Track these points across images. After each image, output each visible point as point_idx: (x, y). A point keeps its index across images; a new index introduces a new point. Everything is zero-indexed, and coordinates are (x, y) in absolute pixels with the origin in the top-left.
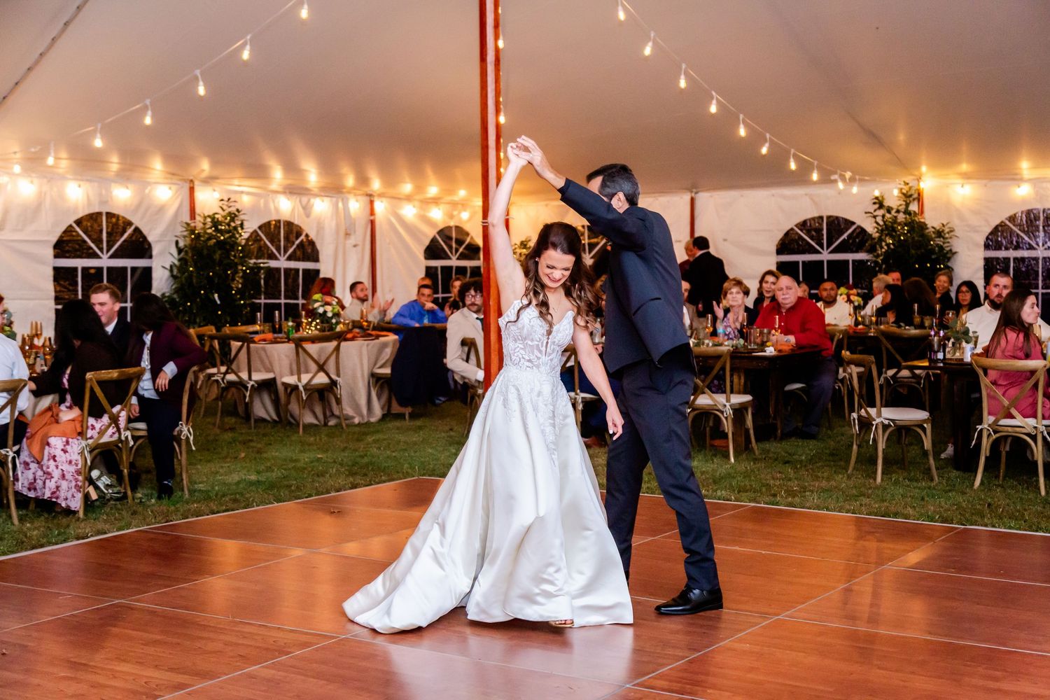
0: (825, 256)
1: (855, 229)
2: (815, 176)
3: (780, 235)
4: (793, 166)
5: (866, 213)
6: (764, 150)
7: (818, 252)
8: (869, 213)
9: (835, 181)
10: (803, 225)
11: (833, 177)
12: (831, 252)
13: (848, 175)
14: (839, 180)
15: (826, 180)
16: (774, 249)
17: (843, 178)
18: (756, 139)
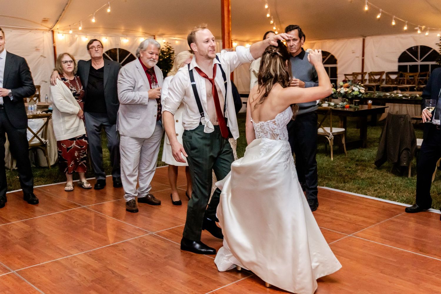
0: (419, 63)
1: (432, 51)
2: (405, 28)
3: (400, 54)
4: (394, 23)
5: (436, 44)
6: (379, 16)
7: (416, 61)
8: (438, 44)
9: (417, 30)
10: (410, 50)
11: (416, 28)
12: (421, 61)
13: (423, 27)
14: (419, 29)
15: (412, 30)
16: (397, 60)
17: (421, 28)
18: (373, 11)
